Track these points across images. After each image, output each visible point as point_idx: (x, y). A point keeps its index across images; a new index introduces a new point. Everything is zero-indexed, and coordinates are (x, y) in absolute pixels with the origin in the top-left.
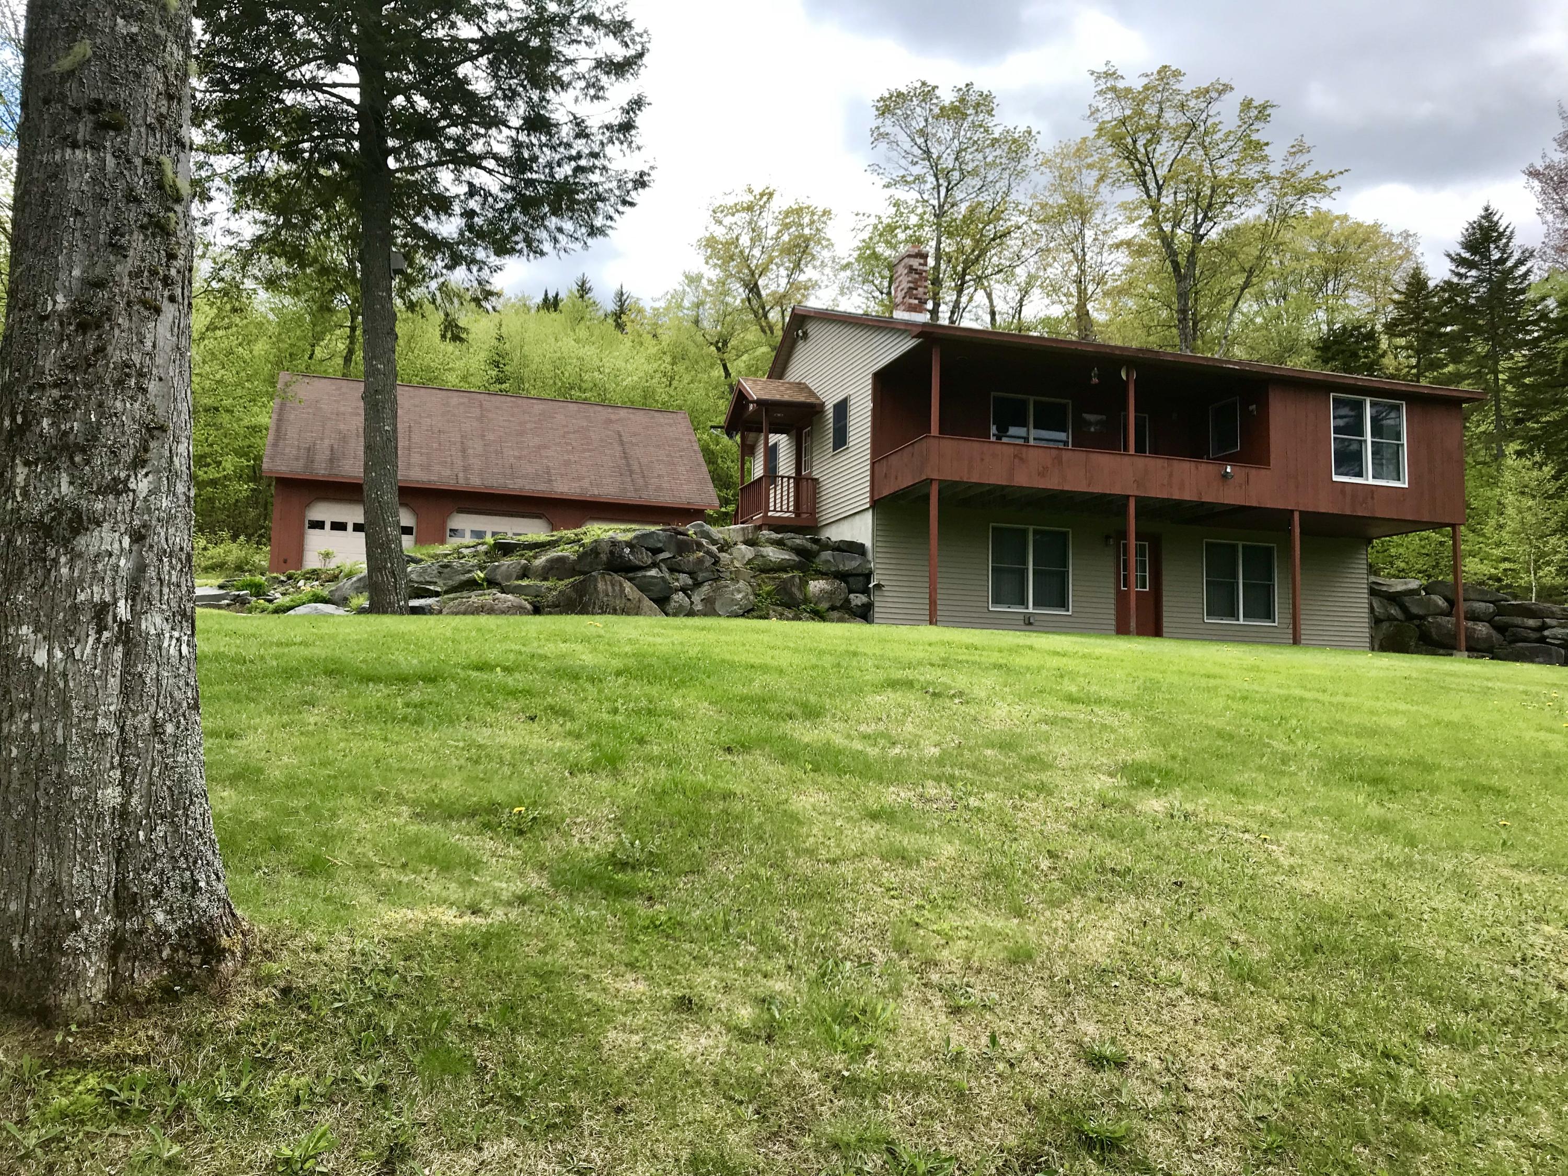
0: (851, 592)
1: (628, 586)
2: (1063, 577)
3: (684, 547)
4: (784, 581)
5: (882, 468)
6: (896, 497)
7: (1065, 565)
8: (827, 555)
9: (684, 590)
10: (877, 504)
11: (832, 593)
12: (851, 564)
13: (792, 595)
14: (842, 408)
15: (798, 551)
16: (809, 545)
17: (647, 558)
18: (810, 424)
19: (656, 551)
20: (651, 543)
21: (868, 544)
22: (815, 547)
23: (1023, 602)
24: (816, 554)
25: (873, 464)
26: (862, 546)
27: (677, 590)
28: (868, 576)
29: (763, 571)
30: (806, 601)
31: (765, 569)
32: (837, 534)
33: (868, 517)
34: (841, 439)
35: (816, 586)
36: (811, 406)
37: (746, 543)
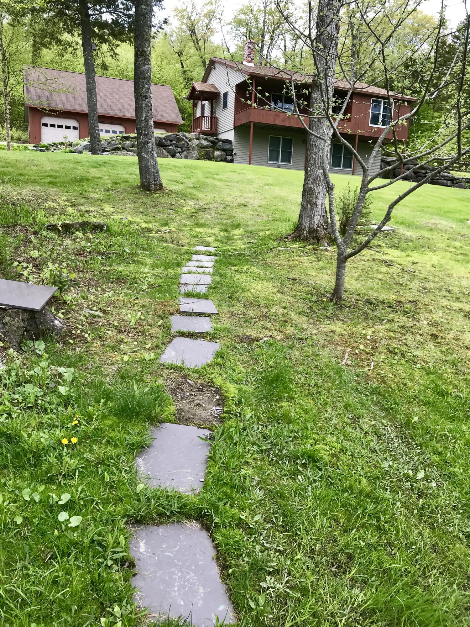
0: (227, 155)
1: (164, 150)
2: (290, 153)
3: (179, 140)
4: (208, 151)
5: (237, 116)
6: (241, 126)
7: (291, 149)
8: (220, 143)
9: (179, 153)
10: (235, 128)
11: (221, 156)
12: (227, 147)
13: (210, 156)
14: (226, 95)
15: (212, 142)
16: (215, 140)
17: (169, 143)
18: (216, 99)
19: (172, 141)
20: (170, 138)
21: (233, 141)
22: (217, 141)
23: (278, 160)
24: (217, 143)
25: (235, 115)
26: (231, 141)
27: (178, 153)
28: (232, 151)
29: (201, 148)
30: (214, 158)
31: (202, 147)
32: (223, 137)
33: (233, 132)
34: (225, 106)
35: (217, 153)
36: (216, 93)
37: (196, 139)
